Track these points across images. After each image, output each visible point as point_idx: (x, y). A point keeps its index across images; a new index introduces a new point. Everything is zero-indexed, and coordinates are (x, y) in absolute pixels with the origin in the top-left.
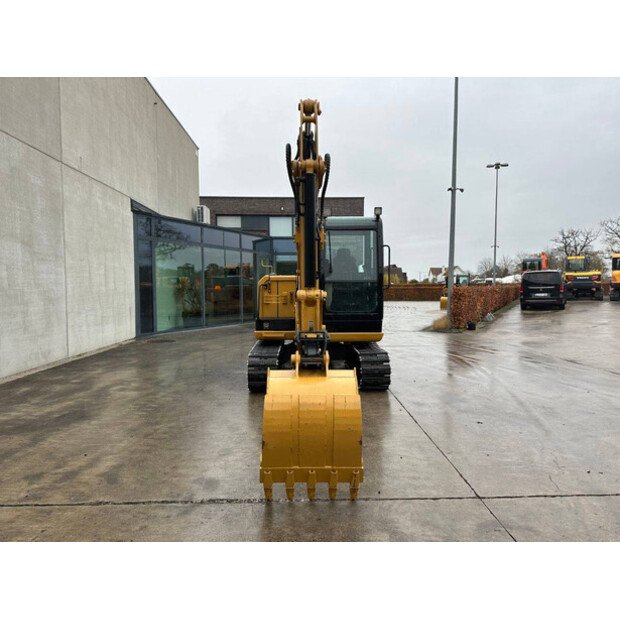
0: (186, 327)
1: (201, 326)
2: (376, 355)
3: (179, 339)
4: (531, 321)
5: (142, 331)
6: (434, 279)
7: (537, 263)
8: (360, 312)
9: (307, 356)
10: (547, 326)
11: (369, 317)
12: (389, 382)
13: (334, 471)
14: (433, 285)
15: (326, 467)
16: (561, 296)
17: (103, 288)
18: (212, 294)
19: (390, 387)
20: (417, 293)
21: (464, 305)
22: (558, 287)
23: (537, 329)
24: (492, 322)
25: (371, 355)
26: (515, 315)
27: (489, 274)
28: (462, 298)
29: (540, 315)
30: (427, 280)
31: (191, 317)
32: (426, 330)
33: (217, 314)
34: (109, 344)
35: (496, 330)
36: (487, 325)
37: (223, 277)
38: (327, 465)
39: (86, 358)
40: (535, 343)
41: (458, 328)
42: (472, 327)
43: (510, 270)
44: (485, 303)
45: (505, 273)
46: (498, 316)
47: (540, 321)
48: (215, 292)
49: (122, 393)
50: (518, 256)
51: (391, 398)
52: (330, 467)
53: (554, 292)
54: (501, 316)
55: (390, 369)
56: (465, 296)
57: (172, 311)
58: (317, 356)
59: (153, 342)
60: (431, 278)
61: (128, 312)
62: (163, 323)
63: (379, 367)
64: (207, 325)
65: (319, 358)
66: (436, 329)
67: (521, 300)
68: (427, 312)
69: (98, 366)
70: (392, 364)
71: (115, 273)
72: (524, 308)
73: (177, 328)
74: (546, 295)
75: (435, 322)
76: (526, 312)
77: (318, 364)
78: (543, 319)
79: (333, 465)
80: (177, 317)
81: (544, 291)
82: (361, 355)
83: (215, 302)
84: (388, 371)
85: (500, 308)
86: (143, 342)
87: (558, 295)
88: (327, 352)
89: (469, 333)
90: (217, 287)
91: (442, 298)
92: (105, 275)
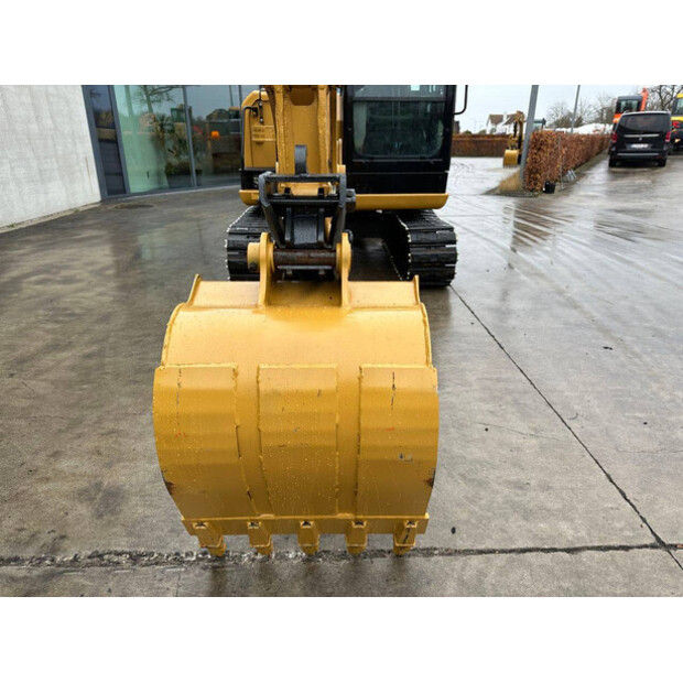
0: (172, 188)
1: (190, 186)
2: (434, 231)
3: (160, 203)
4: (624, 182)
5: (110, 193)
6: (493, 130)
7: (635, 103)
8: (413, 158)
9: (291, 247)
10: (647, 188)
11: (427, 166)
12: (452, 276)
13: (359, 522)
14: (491, 136)
15: (340, 516)
16: (665, 148)
17: (34, 126)
18: (209, 143)
19: (453, 282)
20: (473, 146)
21: (544, 157)
22: (663, 135)
23: (635, 192)
24: (574, 183)
25: (427, 232)
26: (600, 173)
27: (559, 124)
28: (544, 148)
29: (634, 173)
30: (484, 131)
31: (177, 175)
32: (490, 192)
33: (217, 171)
34: (59, 210)
35: (582, 193)
36: (569, 187)
37: (225, 121)
38: (342, 510)
39: (20, 229)
40: (640, 211)
41: (532, 190)
42: (550, 189)
43: (586, 118)
44: (568, 156)
45: (579, 123)
46: (581, 175)
47: (637, 182)
48: (214, 140)
49: (39, 287)
50: (600, 99)
51: (454, 300)
52: (349, 516)
53: (656, 143)
54: (584, 175)
55: (455, 255)
56: (547, 146)
57: (152, 167)
58: (318, 247)
59: (123, 207)
60: (488, 129)
61: (83, 165)
62: (138, 182)
63: (438, 252)
64: (199, 185)
65: (322, 254)
66: (502, 191)
67: (611, 153)
68: (489, 170)
69: (29, 242)
70: (460, 246)
71: (50, 103)
72: (612, 164)
73: (160, 190)
74: (646, 146)
75: (503, 182)
76: (614, 169)
77: (322, 269)
78: (640, 179)
79: (356, 513)
80: (158, 174)
81: (644, 141)
82: (411, 231)
83: (215, 156)
84: (453, 258)
85: (582, 164)
86: (110, 208)
87: (662, 147)
88: (345, 238)
89: (547, 197)
90: (215, 133)
91: (507, 152)
92: (33, 104)
